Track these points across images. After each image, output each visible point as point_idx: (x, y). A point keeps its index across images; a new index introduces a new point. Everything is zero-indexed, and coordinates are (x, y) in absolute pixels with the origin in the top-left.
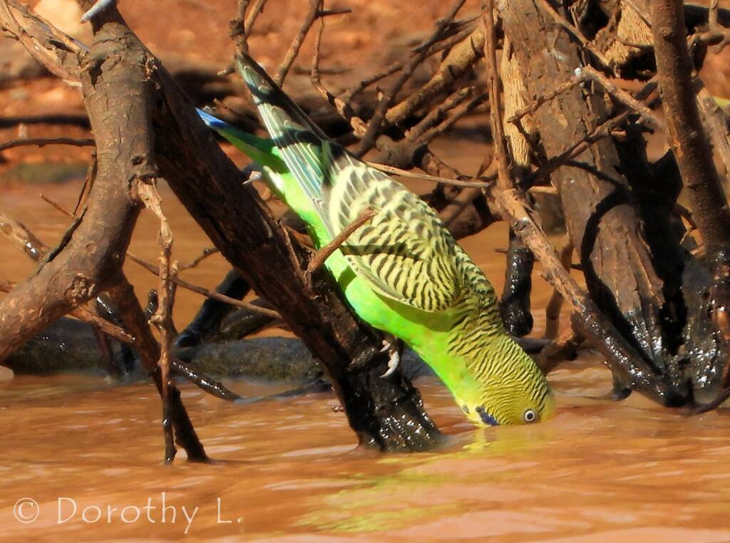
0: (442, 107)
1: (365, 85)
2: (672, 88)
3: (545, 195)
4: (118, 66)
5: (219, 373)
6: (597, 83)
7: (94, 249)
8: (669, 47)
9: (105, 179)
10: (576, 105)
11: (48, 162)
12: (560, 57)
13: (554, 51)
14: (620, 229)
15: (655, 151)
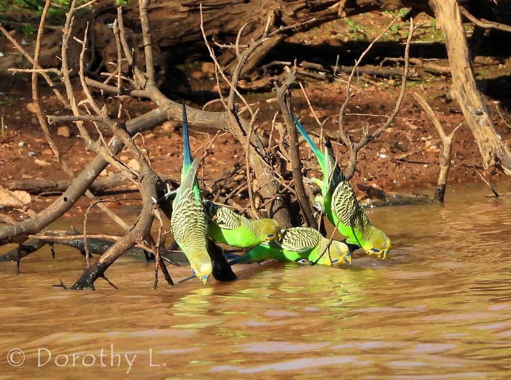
0: (236, 189)
1: (216, 183)
2: (297, 182)
3: (264, 211)
4: (148, 178)
5: (177, 261)
6: (277, 181)
7: (142, 228)
8: (296, 171)
9: (145, 209)
10: (272, 187)
11: (131, 205)
12: (268, 175)
13: (266, 173)
14: (284, 220)
15: (294, 200)
